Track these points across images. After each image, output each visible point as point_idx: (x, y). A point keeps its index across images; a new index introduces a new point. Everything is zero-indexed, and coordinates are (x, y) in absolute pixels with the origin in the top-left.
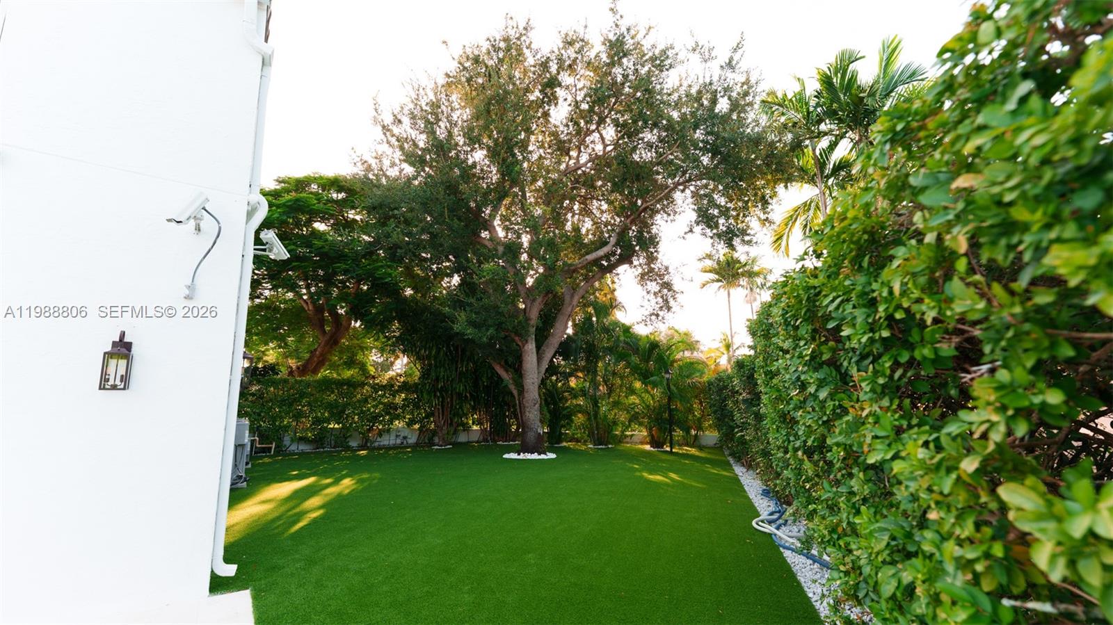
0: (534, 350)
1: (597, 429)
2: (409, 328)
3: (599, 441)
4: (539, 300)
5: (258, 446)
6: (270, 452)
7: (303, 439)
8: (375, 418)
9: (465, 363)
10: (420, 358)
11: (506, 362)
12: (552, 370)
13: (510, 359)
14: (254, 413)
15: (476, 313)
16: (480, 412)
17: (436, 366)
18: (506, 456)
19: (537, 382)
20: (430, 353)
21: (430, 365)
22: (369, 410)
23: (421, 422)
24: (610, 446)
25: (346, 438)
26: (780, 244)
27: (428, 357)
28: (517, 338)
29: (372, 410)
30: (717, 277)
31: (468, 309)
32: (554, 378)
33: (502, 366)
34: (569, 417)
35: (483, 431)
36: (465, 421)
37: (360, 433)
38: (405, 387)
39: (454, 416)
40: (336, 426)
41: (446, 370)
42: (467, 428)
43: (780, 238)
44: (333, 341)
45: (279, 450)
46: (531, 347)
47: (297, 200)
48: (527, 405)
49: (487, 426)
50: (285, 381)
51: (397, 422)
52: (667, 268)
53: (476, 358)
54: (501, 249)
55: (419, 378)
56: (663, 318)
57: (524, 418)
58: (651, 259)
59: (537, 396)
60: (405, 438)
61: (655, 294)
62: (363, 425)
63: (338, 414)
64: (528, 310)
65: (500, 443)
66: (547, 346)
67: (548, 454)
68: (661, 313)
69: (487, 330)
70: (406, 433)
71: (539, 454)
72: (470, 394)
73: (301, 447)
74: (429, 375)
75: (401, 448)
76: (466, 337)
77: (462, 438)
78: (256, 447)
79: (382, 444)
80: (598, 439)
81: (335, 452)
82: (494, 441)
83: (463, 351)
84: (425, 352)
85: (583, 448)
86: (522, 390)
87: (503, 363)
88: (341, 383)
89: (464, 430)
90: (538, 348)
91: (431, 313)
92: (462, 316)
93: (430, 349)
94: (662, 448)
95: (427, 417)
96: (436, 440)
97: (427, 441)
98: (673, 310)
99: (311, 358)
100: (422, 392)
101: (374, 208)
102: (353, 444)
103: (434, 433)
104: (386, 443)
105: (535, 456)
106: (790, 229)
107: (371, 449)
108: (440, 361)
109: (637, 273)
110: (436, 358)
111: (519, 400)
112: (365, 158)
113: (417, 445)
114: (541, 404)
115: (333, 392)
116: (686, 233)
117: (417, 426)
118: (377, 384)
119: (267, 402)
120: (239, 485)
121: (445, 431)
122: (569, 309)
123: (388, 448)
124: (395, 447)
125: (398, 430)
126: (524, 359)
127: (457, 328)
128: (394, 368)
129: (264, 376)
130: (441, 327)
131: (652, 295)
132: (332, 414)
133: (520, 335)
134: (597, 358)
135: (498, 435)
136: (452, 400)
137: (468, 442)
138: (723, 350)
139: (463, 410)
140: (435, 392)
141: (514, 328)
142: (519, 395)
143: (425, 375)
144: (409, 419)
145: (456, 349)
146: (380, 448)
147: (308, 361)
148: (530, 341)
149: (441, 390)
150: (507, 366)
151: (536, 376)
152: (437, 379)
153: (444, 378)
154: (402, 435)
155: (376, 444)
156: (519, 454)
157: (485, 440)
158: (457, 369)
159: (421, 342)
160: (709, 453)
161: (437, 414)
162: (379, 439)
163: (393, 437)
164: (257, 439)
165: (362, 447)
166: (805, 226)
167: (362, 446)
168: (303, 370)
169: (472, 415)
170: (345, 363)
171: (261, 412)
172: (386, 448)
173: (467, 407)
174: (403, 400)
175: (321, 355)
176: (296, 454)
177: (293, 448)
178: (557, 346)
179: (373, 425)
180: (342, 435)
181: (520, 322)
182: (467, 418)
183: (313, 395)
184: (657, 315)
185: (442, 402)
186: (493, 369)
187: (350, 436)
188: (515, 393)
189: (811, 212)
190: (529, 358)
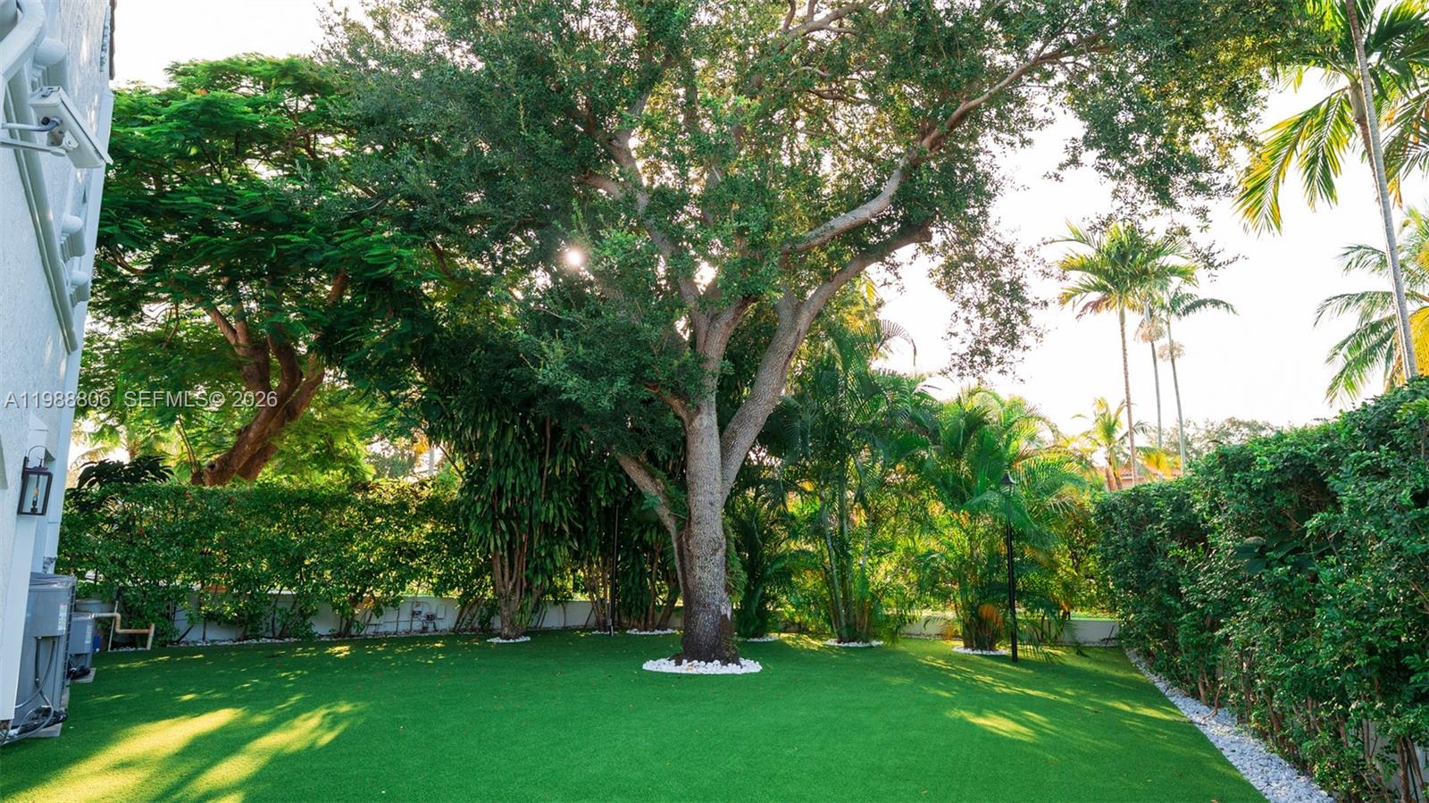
0: (716, 428)
1: (846, 605)
2: (442, 381)
3: (851, 632)
4: (728, 316)
5: (119, 630)
6: (145, 646)
7: (213, 618)
8: (368, 575)
9: (560, 458)
10: (463, 447)
11: (651, 456)
12: (748, 476)
13: (661, 451)
14: (113, 560)
15: (586, 345)
16: (590, 563)
17: (497, 463)
18: (649, 666)
19: (719, 500)
20: (485, 436)
21: (484, 462)
22: (354, 558)
23: (464, 585)
24: (875, 643)
25: (305, 617)
26: (1260, 200)
27: (481, 445)
28: (676, 403)
29: (362, 556)
30: (1096, 279)
31: (568, 334)
32: (751, 493)
33: (641, 466)
34: (784, 577)
35: (598, 605)
36: (559, 583)
37: (336, 607)
38: (432, 508)
39: (535, 572)
40: (286, 591)
41: (518, 474)
42: (563, 600)
43: (1259, 186)
44: (287, 411)
45: (166, 642)
46: (706, 421)
47: (208, 103)
48: (697, 552)
49: (605, 593)
50: (179, 493)
51: (414, 583)
52: (1009, 251)
53: (583, 446)
54: (643, 200)
55: (462, 491)
56: (1000, 362)
57: (690, 581)
58: (972, 230)
59: (720, 533)
60: (431, 618)
61: (981, 307)
62: (340, 590)
63: (290, 565)
64: (701, 339)
65: (633, 632)
66: (741, 423)
67: (743, 661)
68: (995, 350)
69: (612, 383)
70: (434, 606)
71: (725, 662)
72: (572, 527)
73: (211, 635)
74: (481, 483)
75: (422, 640)
76: (564, 397)
77: (553, 619)
78: (116, 634)
79: (381, 629)
80: (848, 626)
81: (283, 647)
82: (620, 627)
83: (557, 432)
84: (474, 431)
85: (816, 643)
86: (685, 520)
87: (643, 458)
88: (294, 500)
89: (556, 603)
90: (722, 426)
91: (488, 347)
92: (556, 351)
93: (485, 426)
94: (992, 648)
95: (478, 573)
96: (497, 623)
97: (477, 625)
98: (1022, 343)
99: (237, 445)
100: (467, 521)
101: (370, 122)
102: (321, 628)
103: (493, 608)
104: (391, 628)
105: (715, 668)
106: (1281, 166)
107: (359, 642)
108: (507, 455)
109: (935, 265)
110: (497, 446)
111: (679, 538)
112: (353, 16)
113: (456, 633)
114: (727, 550)
115: (277, 518)
116: (1062, 167)
117: (455, 594)
118: (373, 502)
119: (140, 536)
120: (42, 731)
121: (515, 606)
122: (791, 340)
123: (395, 640)
124: (408, 639)
125: (416, 602)
126: (692, 448)
127: (544, 375)
128: (416, 470)
129: (136, 480)
130: (508, 378)
131: (974, 310)
132: (275, 565)
133: (684, 396)
134: (845, 451)
135: (629, 614)
136: (530, 539)
137: (565, 628)
138: (1099, 436)
139: (553, 560)
140: (495, 521)
141: (670, 378)
142: (680, 529)
143: (474, 481)
144: (440, 577)
145: (541, 428)
146: (376, 640)
147: (231, 453)
148: (705, 410)
149: (509, 516)
150: (652, 463)
151: (718, 486)
152: (500, 492)
153: (513, 489)
154: (425, 611)
155: (370, 630)
156: (679, 663)
157: (601, 625)
158: (541, 472)
159: (467, 411)
160: (1098, 662)
161: (498, 568)
162: (374, 620)
163: (405, 616)
164: (118, 616)
165: (341, 637)
166: (1314, 161)
167: (339, 635)
168: (222, 471)
169: (574, 571)
170: (316, 458)
171: (127, 558)
172: (391, 640)
173: (562, 554)
174: (428, 537)
175: (261, 438)
176: (198, 650)
177: (195, 636)
178: (761, 421)
179: (363, 591)
180: (296, 610)
181: (683, 366)
182: (562, 578)
183: (235, 524)
184: (986, 353)
185: (510, 543)
186: (621, 470)
187: (314, 613)
188: (670, 524)
189: (1328, 130)
190: (703, 448)
